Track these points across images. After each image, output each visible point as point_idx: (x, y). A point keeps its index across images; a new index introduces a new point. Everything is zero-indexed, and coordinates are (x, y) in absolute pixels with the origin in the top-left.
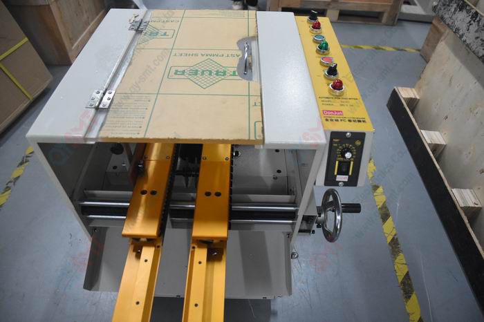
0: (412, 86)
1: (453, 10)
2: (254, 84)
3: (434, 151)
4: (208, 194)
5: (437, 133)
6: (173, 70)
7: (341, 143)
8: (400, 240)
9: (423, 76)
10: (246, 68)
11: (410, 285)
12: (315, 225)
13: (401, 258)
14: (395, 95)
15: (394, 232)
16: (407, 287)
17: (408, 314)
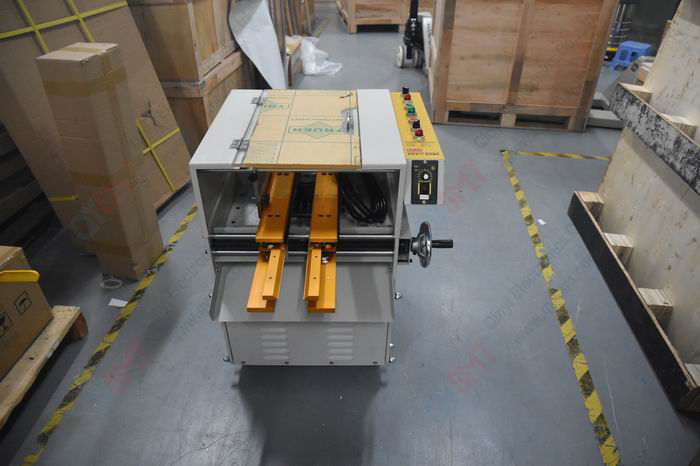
4: (321, 216)
5: (624, 236)
6: (292, 129)
7: (420, 168)
8: (579, 342)
9: (605, 178)
10: (349, 127)
11: (591, 384)
13: (580, 358)
14: (575, 200)
15: (574, 333)
16: (587, 385)
17: (588, 410)
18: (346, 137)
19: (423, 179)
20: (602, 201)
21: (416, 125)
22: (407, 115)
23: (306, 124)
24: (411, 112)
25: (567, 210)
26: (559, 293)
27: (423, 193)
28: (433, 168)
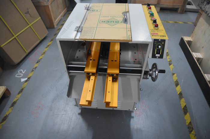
0: (189, 36)
1: (205, 4)
2: (128, 25)
3: (198, 61)
4: (112, 61)
5: (199, 54)
6: (101, 21)
7: (157, 43)
8: (183, 94)
9: (194, 32)
10: (125, 21)
11: (187, 110)
12: (149, 76)
13: (183, 100)
14: (182, 40)
15: (181, 90)
16: (185, 110)
17: (185, 120)
18: (124, 25)
19: (158, 47)
20: (192, 40)
21: (155, 21)
22: (150, 16)
23: (107, 19)
24: (152, 15)
25: (179, 43)
26: (175, 75)
27: (157, 53)
28: (163, 43)
